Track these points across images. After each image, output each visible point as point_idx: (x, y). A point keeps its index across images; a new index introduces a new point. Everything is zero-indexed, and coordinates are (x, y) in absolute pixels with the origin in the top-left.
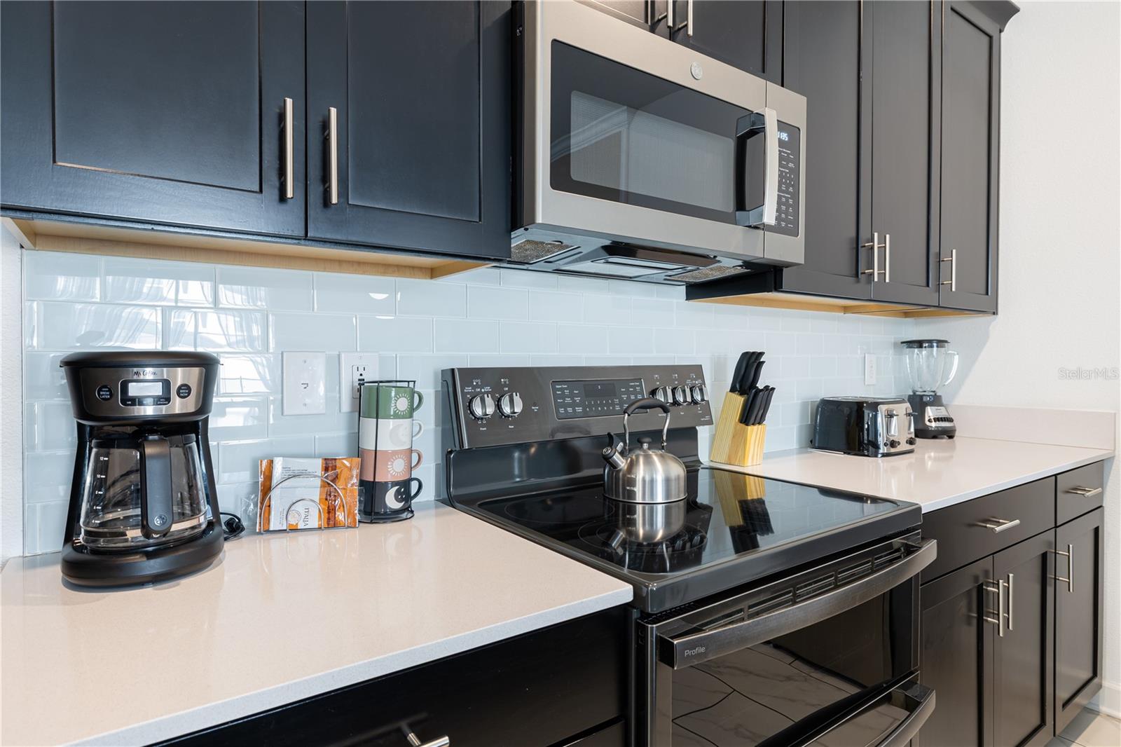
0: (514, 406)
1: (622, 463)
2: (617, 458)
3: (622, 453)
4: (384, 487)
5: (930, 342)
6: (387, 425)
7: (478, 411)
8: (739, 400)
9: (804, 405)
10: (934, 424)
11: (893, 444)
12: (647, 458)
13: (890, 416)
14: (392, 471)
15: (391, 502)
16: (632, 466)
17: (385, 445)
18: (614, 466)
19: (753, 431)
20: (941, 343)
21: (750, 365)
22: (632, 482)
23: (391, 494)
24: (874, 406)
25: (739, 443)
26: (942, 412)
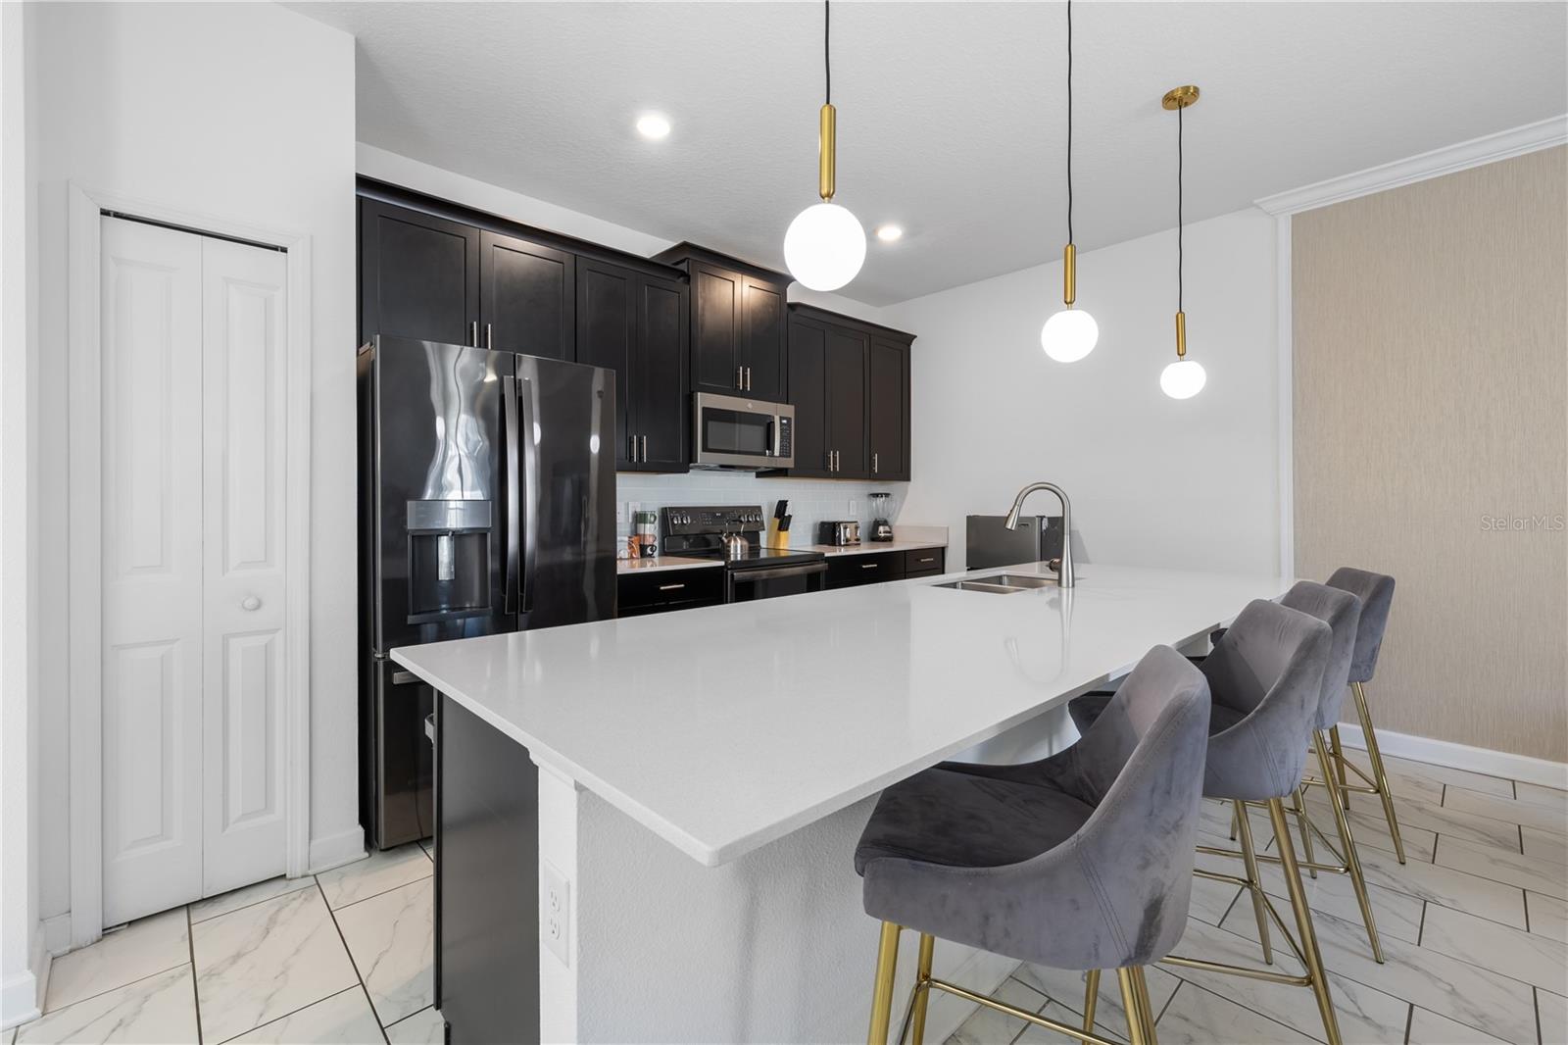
0: (687, 521)
1: (726, 541)
2: (724, 538)
3: (726, 537)
4: (647, 547)
5: (882, 494)
6: (648, 525)
7: (676, 522)
8: (778, 521)
9: (815, 525)
10: (883, 535)
11: (847, 540)
12: (735, 540)
13: (845, 528)
14: (649, 541)
15: (649, 551)
16: (729, 542)
17: (647, 532)
18: (723, 541)
19: (783, 534)
20: (887, 495)
21: (782, 505)
22: (729, 547)
23: (649, 549)
24: (839, 523)
25: (777, 538)
26: (887, 529)
